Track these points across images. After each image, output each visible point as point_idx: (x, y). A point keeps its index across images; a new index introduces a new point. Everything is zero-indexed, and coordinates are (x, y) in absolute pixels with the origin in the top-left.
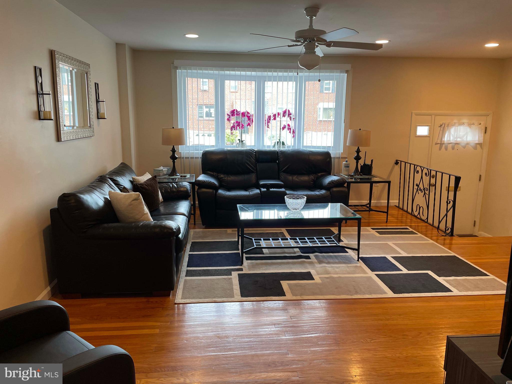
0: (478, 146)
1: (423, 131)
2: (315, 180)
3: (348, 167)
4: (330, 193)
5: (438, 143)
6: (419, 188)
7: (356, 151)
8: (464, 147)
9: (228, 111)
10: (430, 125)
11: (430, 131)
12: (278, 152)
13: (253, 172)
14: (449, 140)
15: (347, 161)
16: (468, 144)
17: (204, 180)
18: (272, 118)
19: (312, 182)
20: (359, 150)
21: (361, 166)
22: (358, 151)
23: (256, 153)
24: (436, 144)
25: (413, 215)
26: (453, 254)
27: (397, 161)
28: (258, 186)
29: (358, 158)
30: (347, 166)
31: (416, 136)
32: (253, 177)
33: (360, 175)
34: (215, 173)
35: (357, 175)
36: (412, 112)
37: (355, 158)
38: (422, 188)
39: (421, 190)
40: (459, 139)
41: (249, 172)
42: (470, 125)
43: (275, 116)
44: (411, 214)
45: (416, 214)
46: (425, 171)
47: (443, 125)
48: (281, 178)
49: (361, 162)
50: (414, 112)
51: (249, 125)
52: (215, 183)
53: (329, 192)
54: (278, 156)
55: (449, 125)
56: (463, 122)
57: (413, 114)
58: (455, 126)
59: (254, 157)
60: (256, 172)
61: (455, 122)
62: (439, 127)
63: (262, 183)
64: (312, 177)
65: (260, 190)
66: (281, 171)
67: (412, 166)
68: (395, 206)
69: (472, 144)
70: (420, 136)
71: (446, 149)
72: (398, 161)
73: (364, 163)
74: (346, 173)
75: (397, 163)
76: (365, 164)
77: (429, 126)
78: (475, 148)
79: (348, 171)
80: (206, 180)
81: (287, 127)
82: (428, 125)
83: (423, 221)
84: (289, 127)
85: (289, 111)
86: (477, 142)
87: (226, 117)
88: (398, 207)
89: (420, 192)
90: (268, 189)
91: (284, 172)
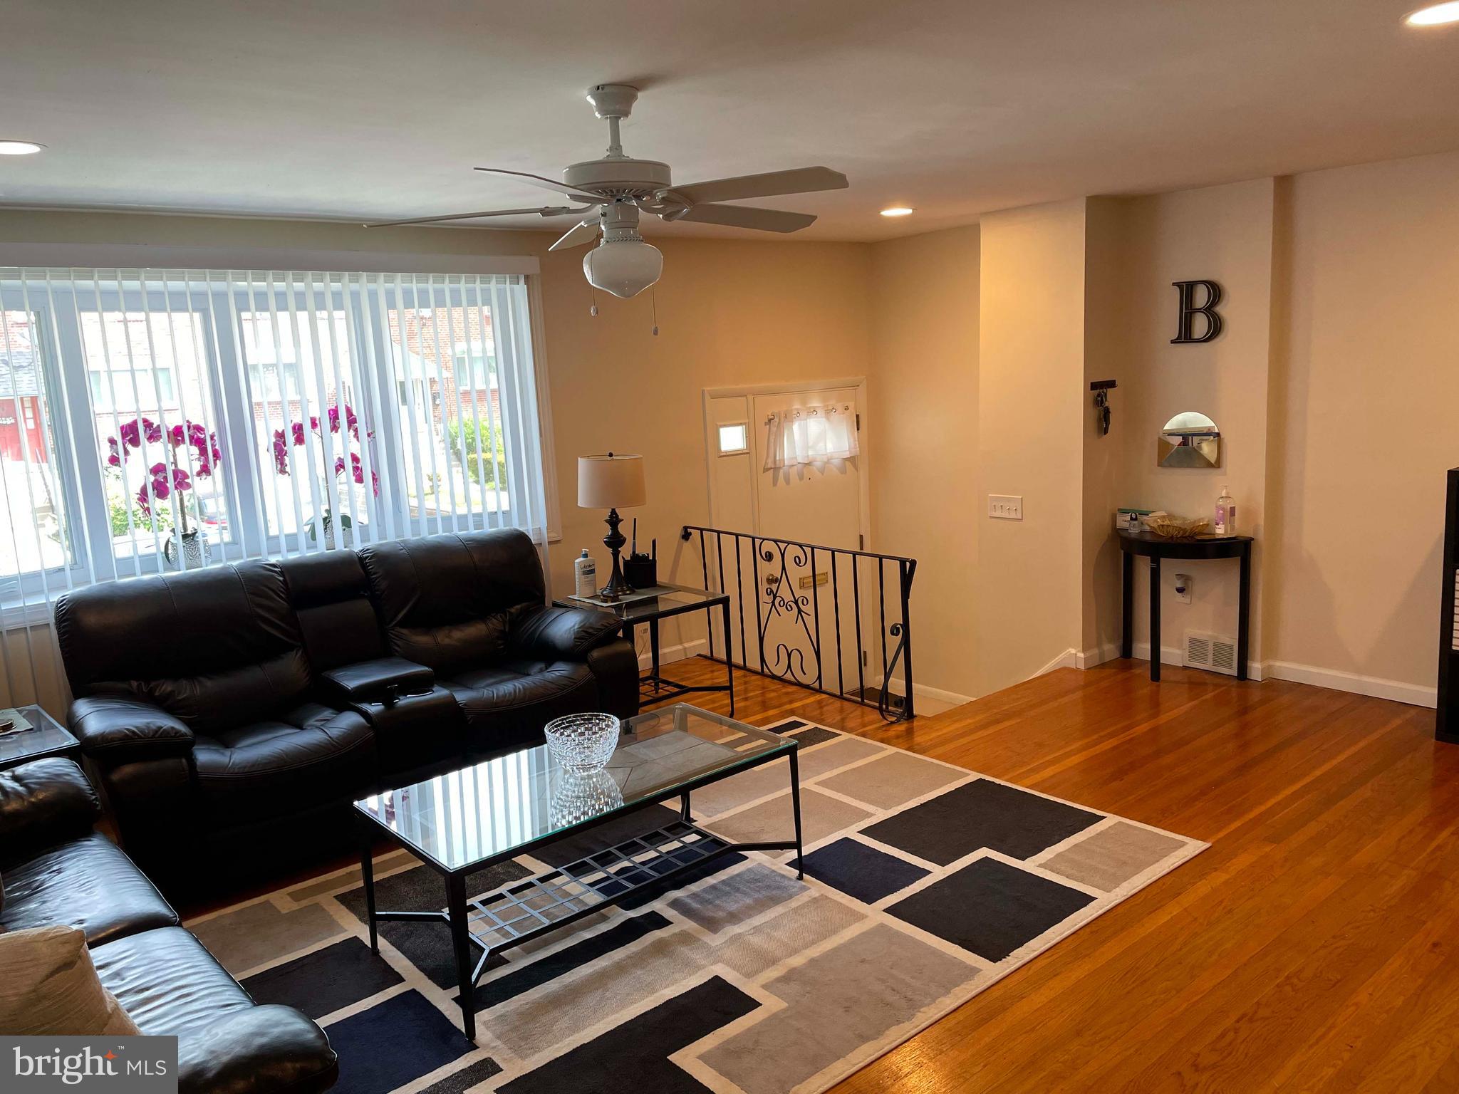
0: (848, 463)
1: (732, 438)
2: (507, 630)
3: (592, 572)
4: (589, 666)
5: (769, 466)
6: (778, 600)
7: (607, 521)
8: (822, 471)
9: (107, 428)
10: (747, 421)
11: (748, 437)
12: (361, 559)
13: (288, 648)
14: (792, 458)
15: (586, 556)
16: (828, 462)
17: (127, 729)
18: (290, 438)
19: (500, 642)
20: (617, 516)
21: (626, 562)
22: (614, 521)
23: (283, 576)
24: (766, 470)
25: (768, 676)
26: (973, 776)
27: (686, 528)
28: (343, 701)
29: (615, 541)
30: (589, 571)
31: (722, 454)
32: (291, 666)
33: (628, 592)
34: (132, 682)
35: (620, 591)
36: (703, 392)
37: (608, 544)
38: (788, 597)
39: (786, 605)
40: (811, 453)
41: (273, 650)
42: (828, 411)
43: (298, 429)
44: (762, 674)
45: (779, 671)
46: (792, 551)
47: (777, 419)
48: (397, 648)
49: (625, 552)
50: (709, 389)
51: (204, 471)
52: (177, 732)
53: (584, 670)
54: (367, 573)
55: (788, 417)
56: (814, 407)
57: (707, 397)
58: (801, 420)
59: (281, 592)
60: (300, 644)
61: (797, 409)
62: (766, 424)
63: (352, 681)
64: (495, 623)
65: (364, 714)
66: (392, 625)
67: (745, 544)
68: (698, 655)
69: (836, 462)
70: (728, 454)
71: (787, 481)
72: (689, 530)
73: (634, 552)
74: (589, 592)
75: (686, 536)
76: (635, 556)
77: (745, 424)
78: (843, 470)
79: (593, 583)
80: (137, 727)
81: (349, 464)
82: (740, 422)
83: (807, 687)
84: (355, 464)
85: (349, 411)
86: (847, 455)
87: (105, 452)
88: (711, 658)
89: (782, 610)
90: (389, 704)
91: (402, 624)
